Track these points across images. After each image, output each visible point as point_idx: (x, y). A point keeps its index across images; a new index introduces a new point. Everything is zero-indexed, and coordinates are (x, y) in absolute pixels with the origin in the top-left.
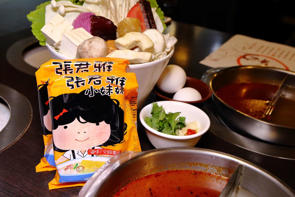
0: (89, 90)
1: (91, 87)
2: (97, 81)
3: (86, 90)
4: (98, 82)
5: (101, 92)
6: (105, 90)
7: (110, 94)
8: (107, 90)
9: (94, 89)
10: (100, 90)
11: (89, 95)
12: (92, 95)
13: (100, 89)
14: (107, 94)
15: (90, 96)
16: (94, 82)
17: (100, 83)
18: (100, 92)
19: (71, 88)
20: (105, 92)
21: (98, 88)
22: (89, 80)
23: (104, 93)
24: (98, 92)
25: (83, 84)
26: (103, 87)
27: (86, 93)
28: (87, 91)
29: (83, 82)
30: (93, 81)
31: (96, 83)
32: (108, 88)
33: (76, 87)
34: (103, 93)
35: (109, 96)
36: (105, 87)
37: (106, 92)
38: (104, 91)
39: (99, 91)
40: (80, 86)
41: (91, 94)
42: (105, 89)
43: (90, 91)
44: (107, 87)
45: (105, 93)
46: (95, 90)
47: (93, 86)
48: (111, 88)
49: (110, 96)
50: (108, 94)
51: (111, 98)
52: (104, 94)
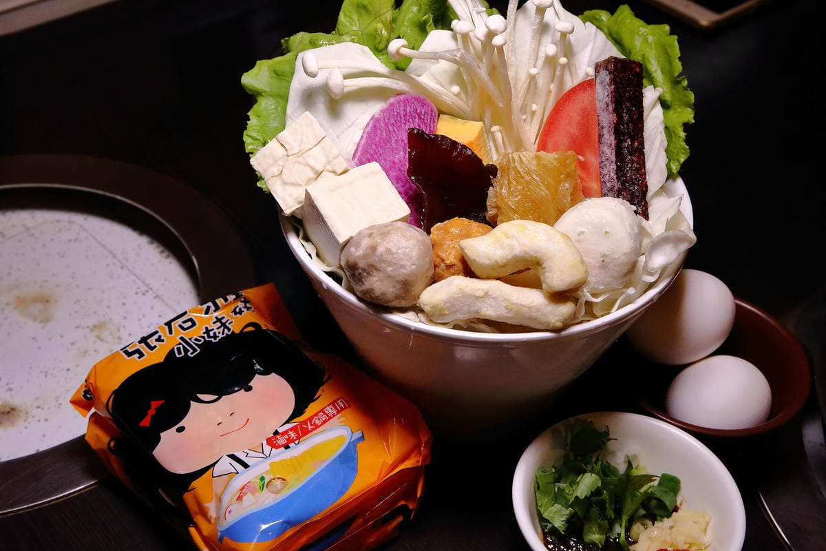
0: (181, 346)
1: (182, 338)
2: (184, 322)
3: (173, 348)
4: (189, 324)
5: (209, 337)
6: (216, 330)
7: (229, 330)
8: (218, 328)
9: (190, 339)
10: (205, 335)
11: (189, 354)
12: (195, 350)
13: (204, 333)
14: (223, 334)
15: (191, 354)
16: (180, 326)
17: (194, 324)
18: (207, 339)
19: (139, 358)
20: (217, 335)
21: (196, 334)
22: (167, 327)
23: (218, 337)
24: (203, 340)
25: (159, 340)
26: (206, 328)
27: (180, 353)
28: (179, 349)
29: (156, 337)
30: (175, 325)
31: (186, 325)
32: (219, 324)
33: (149, 352)
34: (215, 336)
35: (229, 333)
36: (211, 326)
37: (219, 333)
38: (215, 333)
39: (203, 337)
40: (155, 347)
41: (191, 351)
42: (213, 329)
43: (183, 346)
44: (214, 323)
45: (221, 336)
46: (193, 340)
47: (184, 334)
48: (223, 321)
49: (233, 332)
50: (226, 331)
51: (237, 331)
52: (218, 339)
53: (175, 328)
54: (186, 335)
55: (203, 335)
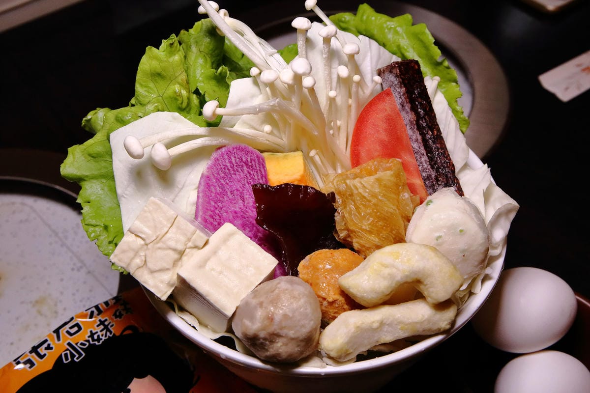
0: (68, 352)
1: (69, 344)
2: (71, 328)
3: (61, 355)
4: (76, 329)
5: (93, 340)
6: (100, 333)
7: (111, 332)
8: (101, 331)
9: (76, 344)
10: (90, 339)
11: (75, 359)
12: (80, 355)
13: (89, 337)
14: (106, 336)
15: (77, 359)
16: (68, 332)
17: (80, 329)
18: (91, 342)
19: (30, 367)
20: (101, 337)
21: (83, 337)
22: (55, 335)
23: (101, 339)
24: (87, 344)
25: (49, 348)
26: (91, 331)
27: (67, 359)
28: (66, 355)
29: (45, 345)
30: (63, 332)
31: (72, 331)
32: (102, 327)
33: (38, 361)
34: (99, 339)
35: (111, 336)
36: (95, 329)
37: (102, 335)
38: (98, 336)
39: (88, 341)
40: (45, 355)
41: (77, 356)
42: (97, 332)
43: (70, 352)
44: (98, 326)
45: (104, 338)
46: (79, 345)
47: (71, 339)
48: (106, 323)
49: (114, 334)
50: (108, 334)
51: (118, 334)
52: (101, 342)
53: (63, 333)
54: (72, 340)
55: (88, 339)
